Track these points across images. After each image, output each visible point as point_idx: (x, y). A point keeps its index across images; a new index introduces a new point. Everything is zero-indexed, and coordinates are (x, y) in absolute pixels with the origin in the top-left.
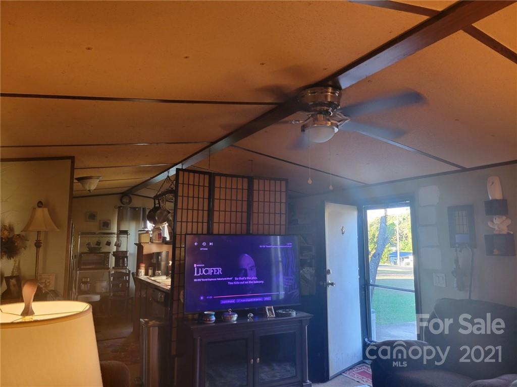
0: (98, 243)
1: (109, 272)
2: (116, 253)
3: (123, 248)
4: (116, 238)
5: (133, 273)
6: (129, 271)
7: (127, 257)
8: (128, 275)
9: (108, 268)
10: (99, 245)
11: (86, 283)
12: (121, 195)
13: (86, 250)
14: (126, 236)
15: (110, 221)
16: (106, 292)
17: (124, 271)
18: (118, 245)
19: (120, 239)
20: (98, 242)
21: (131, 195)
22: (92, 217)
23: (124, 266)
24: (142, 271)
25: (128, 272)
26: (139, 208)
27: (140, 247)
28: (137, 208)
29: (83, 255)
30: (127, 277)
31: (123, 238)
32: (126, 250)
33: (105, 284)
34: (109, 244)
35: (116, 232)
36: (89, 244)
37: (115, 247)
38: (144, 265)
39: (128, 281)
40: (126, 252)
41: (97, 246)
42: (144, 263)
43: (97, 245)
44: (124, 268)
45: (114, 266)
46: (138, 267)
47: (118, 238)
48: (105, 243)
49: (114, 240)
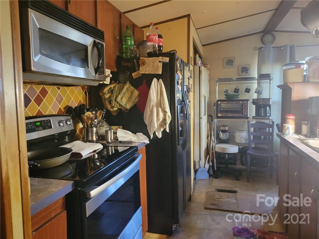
0: (236, 91)
1: (248, 122)
2: (255, 101)
3: (265, 95)
4: (256, 84)
5: (277, 125)
6: (273, 122)
7: (270, 106)
8: (272, 126)
9: (247, 118)
10: (237, 92)
11: (224, 131)
12: (262, 34)
13: (223, 97)
14: (269, 81)
15: (250, 65)
16: (246, 143)
17: (267, 121)
18: (259, 92)
19: (262, 84)
20: (236, 89)
21: (274, 33)
22: (230, 62)
23: (266, 116)
24: (290, 126)
25: (271, 123)
26: (285, 47)
27: (286, 90)
28: (282, 47)
29: (219, 102)
30: (271, 129)
31: (265, 84)
32: (268, 97)
33: (244, 134)
34: (248, 91)
35: (256, 77)
36: (226, 91)
37: (256, 94)
38: (292, 117)
39: (272, 134)
40: (269, 99)
41: (235, 94)
42: (294, 115)
43: (235, 92)
44: (266, 118)
45: (254, 115)
46: (284, 120)
47: (259, 84)
48: (244, 90)
49: (254, 85)
